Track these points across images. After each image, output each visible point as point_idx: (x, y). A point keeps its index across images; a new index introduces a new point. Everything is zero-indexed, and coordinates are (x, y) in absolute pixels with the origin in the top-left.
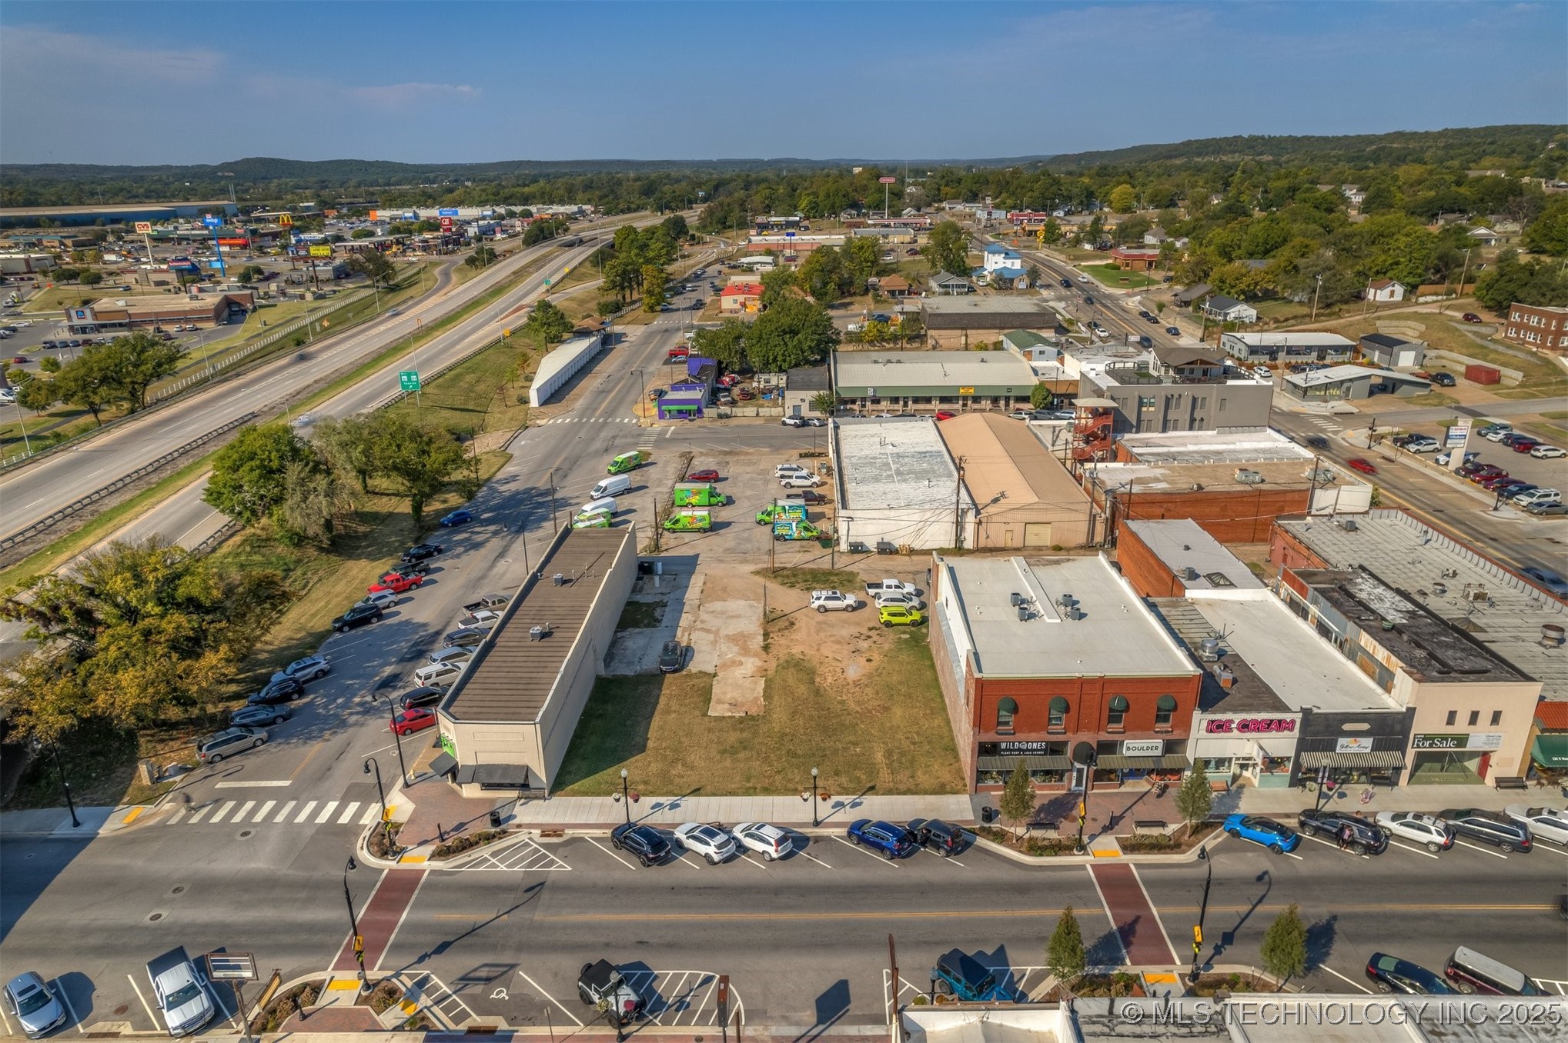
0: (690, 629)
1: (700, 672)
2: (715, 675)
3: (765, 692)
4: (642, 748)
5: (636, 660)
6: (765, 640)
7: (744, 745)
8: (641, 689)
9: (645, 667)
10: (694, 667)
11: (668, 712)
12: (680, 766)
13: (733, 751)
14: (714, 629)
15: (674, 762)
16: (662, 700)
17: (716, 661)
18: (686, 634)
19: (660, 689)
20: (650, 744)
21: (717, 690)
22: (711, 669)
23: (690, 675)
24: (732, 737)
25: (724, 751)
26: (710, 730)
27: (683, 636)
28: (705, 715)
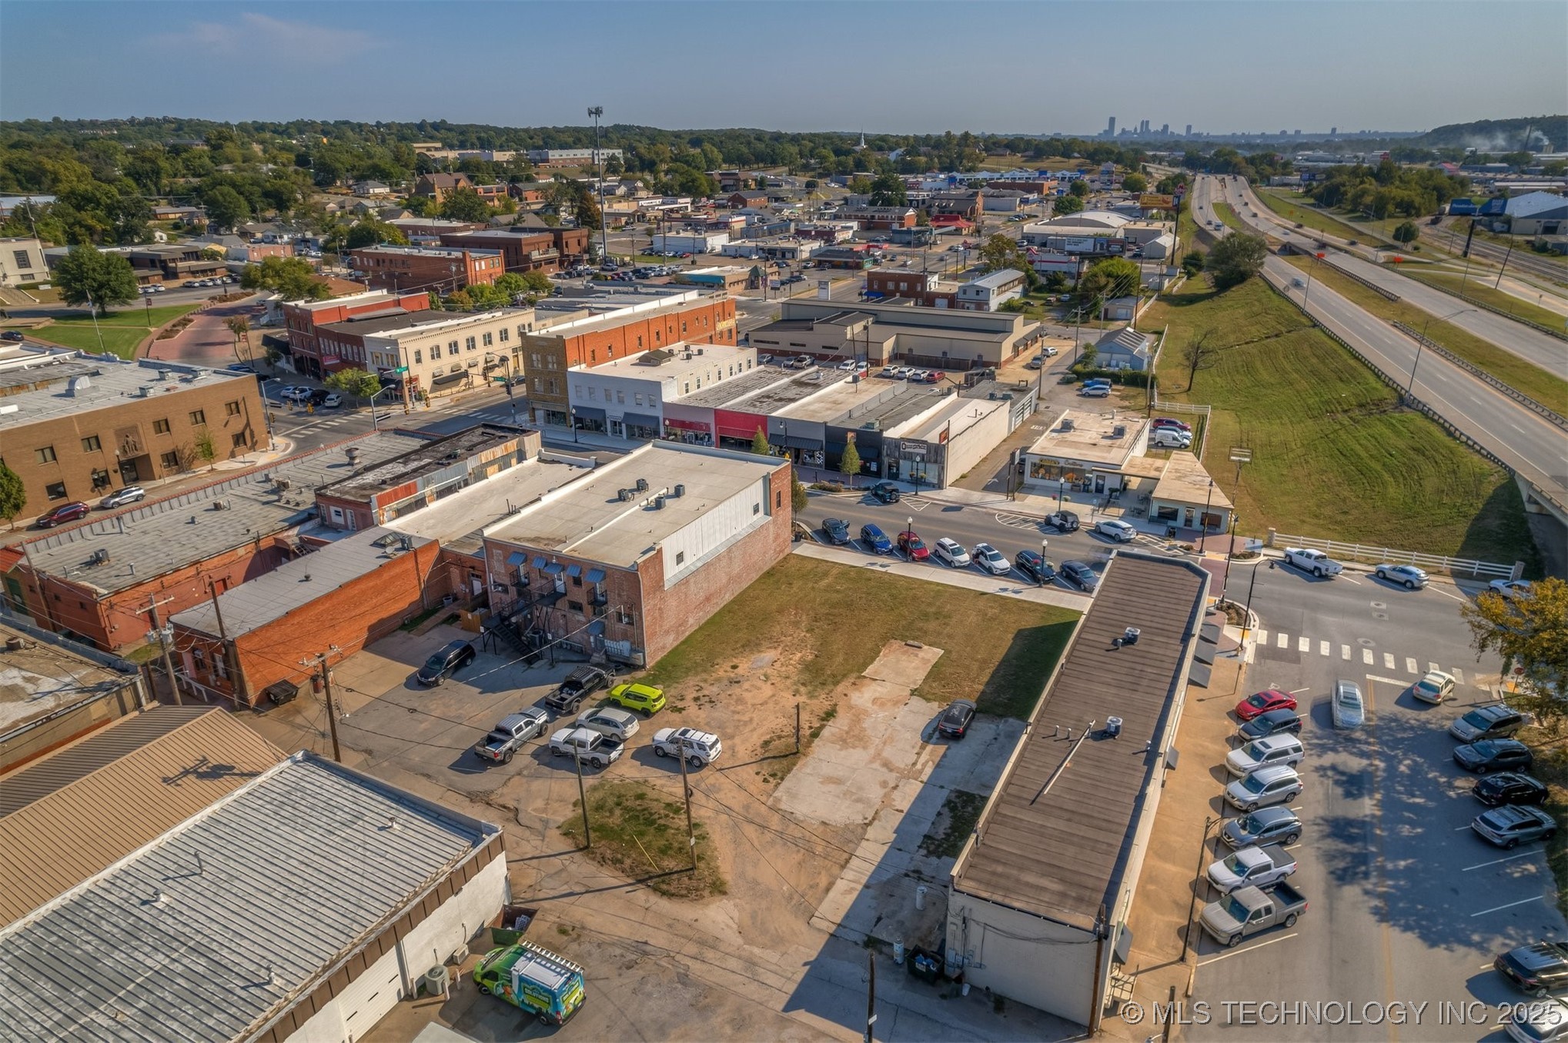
0: (911, 773)
1: (928, 700)
2: (913, 692)
3: (873, 660)
4: (1020, 634)
5: (1001, 739)
6: (822, 727)
7: (926, 616)
8: (1003, 698)
9: (993, 726)
10: (934, 709)
11: (984, 661)
12: (990, 614)
13: (937, 615)
14: (876, 765)
15: (993, 619)
16: (985, 678)
17: (901, 712)
18: (919, 766)
19: (983, 693)
20: (1010, 636)
21: (921, 676)
22: (917, 703)
23: (942, 699)
24: (932, 625)
25: (945, 617)
26: (950, 636)
27: (924, 765)
28: (948, 652)
